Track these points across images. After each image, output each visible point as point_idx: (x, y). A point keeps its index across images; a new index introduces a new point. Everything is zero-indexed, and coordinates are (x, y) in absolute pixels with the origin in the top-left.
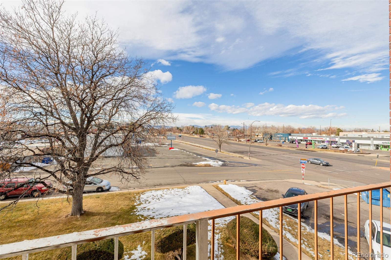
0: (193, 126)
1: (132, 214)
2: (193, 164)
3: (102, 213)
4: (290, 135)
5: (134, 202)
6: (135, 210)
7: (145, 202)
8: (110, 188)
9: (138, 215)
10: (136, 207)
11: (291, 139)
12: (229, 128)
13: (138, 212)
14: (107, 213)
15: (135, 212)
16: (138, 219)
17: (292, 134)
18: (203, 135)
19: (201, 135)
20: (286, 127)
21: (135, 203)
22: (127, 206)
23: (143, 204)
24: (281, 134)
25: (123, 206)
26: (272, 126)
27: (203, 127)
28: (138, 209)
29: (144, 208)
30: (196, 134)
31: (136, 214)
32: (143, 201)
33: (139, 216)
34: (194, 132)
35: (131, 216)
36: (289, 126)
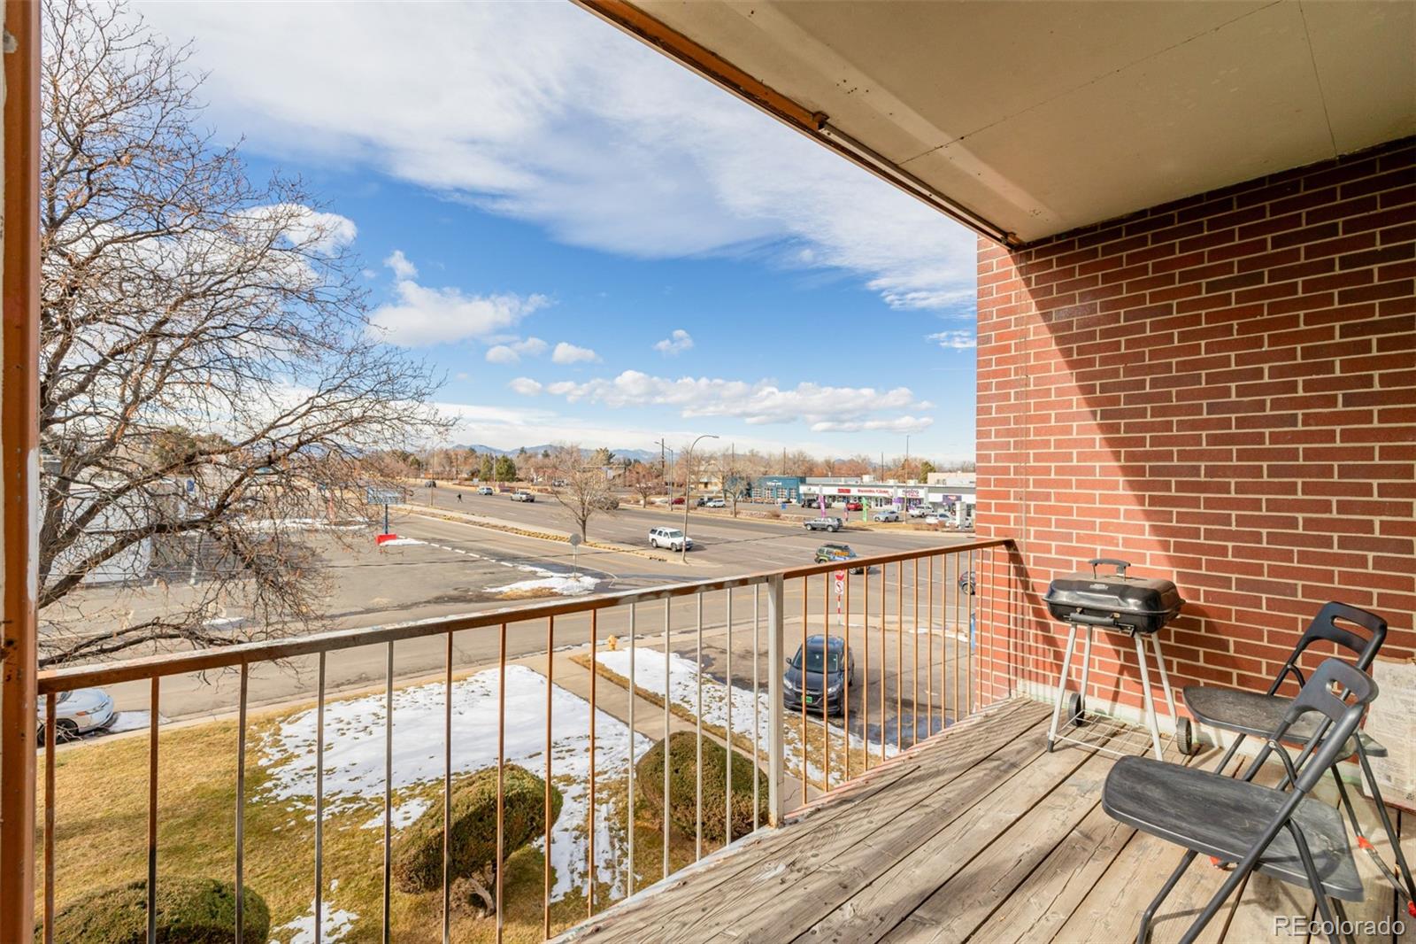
0: (472, 451)
1: (255, 799)
2: (489, 590)
3: (101, 820)
4: (803, 481)
5: (255, 758)
6: (268, 785)
7: (307, 749)
8: (112, 719)
9: (288, 798)
10: (269, 772)
11: (805, 495)
12: (611, 456)
13: (285, 787)
14: (126, 818)
15: (270, 790)
16: (288, 813)
17: (809, 480)
18: (514, 484)
19: (507, 484)
20: (791, 456)
21: (260, 758)
22: (225, 774)
23: (298, 756)
24: (779, 479)
25: (205, 780)
26: (752, 451)
27: (512, 452)
28: (279, 779)
29: (308, 769)
30: (486, 480)
31: (275, 798)
32: (297, 747)
33: (293, 800)
34: (474, 474)
35: (254, 809)
36: (801, 454)
